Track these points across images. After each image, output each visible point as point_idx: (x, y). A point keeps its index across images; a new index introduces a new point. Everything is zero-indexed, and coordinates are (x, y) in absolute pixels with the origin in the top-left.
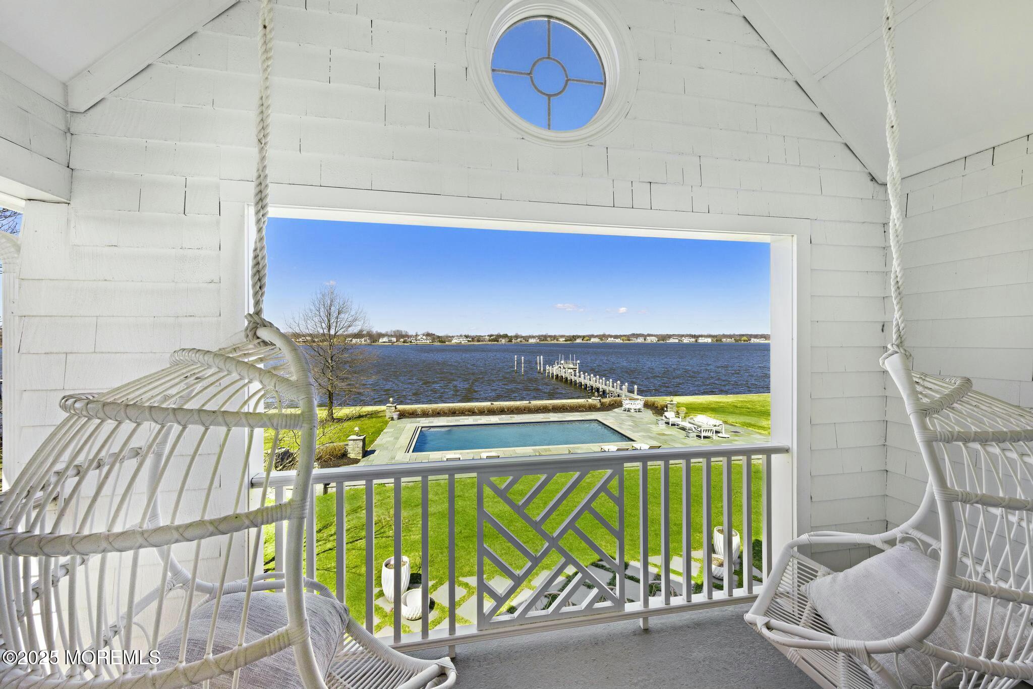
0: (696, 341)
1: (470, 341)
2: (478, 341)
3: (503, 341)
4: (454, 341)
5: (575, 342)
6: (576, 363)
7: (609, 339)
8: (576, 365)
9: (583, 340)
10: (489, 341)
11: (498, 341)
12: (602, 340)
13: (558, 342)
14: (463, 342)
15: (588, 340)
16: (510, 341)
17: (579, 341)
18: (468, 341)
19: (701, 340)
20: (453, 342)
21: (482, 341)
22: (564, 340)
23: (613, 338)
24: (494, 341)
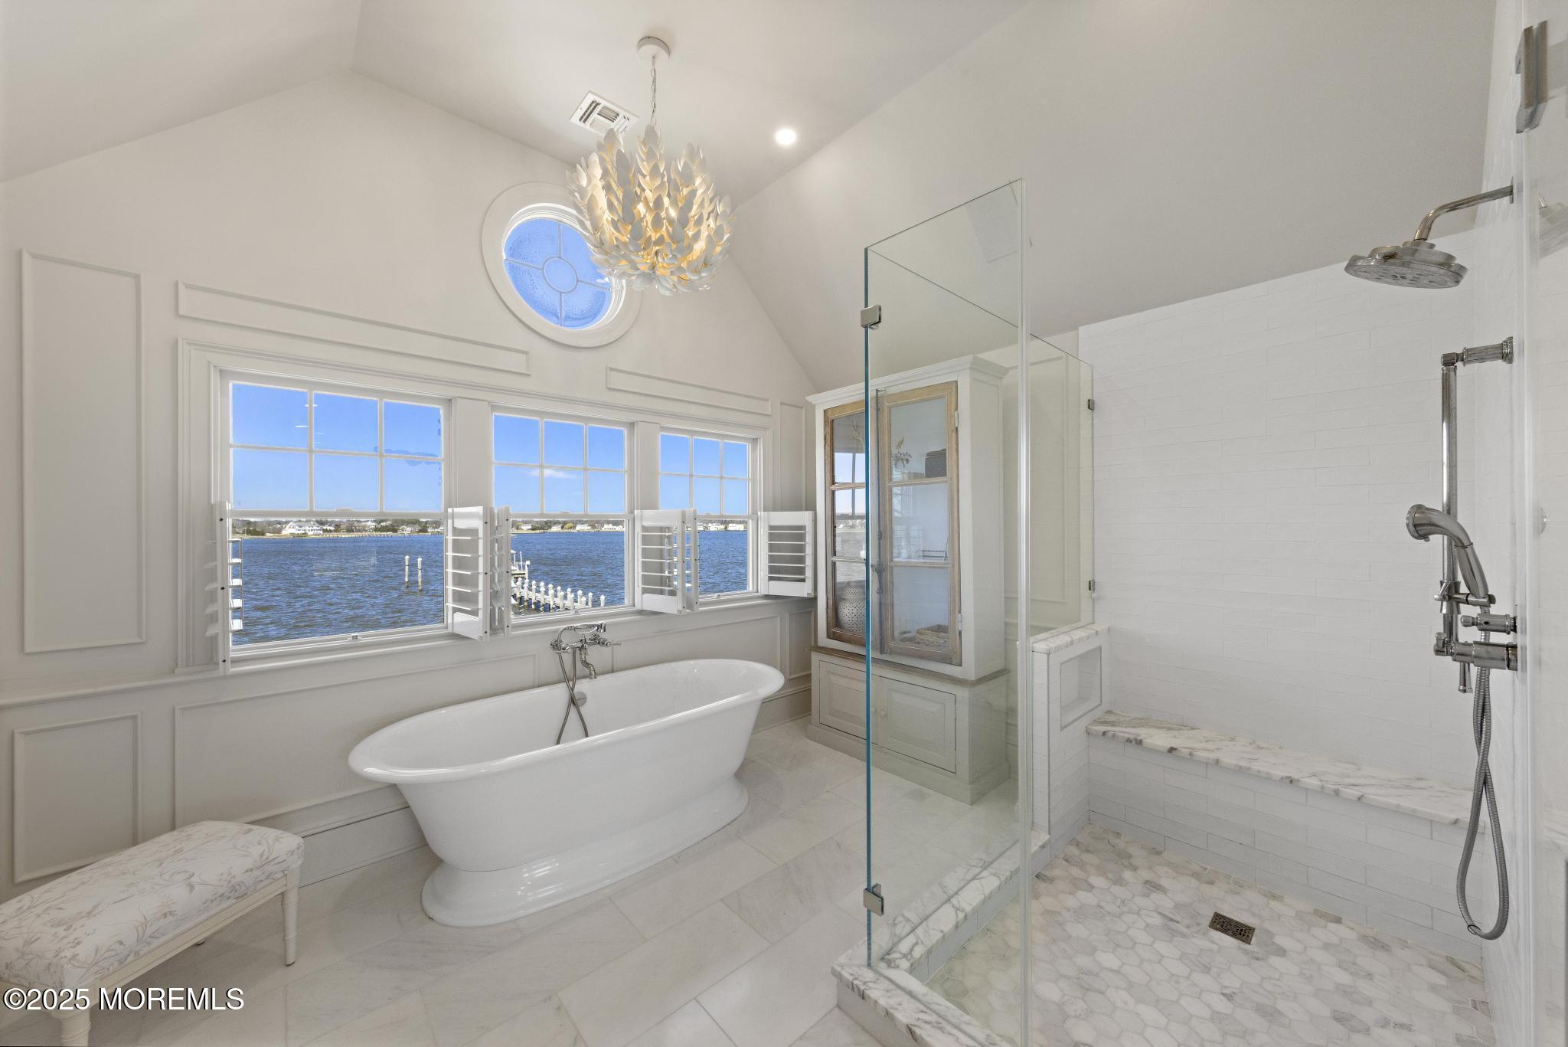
0: (726, 528)
1: (330, 531)
2: (350, 530)
3: (408, 530)
4: (288, 531)
5: (549, 531)
6: (524, 566)
7: (606, 526)
8: (524, 569)
9: (562, 527)
10: (376, 530)
11: (395, 531)
12: (593, 527)
13: (519, 532)
14: (310, 533)
15: (571, 528)
16: (424, 530)
17: (555, 529)
18: (325, 531)
19: (732, 527)
20: (284, 532)
21: (359, 531)
22: (530, 527)
23: (611, 525)
24: (388, 531)
